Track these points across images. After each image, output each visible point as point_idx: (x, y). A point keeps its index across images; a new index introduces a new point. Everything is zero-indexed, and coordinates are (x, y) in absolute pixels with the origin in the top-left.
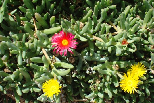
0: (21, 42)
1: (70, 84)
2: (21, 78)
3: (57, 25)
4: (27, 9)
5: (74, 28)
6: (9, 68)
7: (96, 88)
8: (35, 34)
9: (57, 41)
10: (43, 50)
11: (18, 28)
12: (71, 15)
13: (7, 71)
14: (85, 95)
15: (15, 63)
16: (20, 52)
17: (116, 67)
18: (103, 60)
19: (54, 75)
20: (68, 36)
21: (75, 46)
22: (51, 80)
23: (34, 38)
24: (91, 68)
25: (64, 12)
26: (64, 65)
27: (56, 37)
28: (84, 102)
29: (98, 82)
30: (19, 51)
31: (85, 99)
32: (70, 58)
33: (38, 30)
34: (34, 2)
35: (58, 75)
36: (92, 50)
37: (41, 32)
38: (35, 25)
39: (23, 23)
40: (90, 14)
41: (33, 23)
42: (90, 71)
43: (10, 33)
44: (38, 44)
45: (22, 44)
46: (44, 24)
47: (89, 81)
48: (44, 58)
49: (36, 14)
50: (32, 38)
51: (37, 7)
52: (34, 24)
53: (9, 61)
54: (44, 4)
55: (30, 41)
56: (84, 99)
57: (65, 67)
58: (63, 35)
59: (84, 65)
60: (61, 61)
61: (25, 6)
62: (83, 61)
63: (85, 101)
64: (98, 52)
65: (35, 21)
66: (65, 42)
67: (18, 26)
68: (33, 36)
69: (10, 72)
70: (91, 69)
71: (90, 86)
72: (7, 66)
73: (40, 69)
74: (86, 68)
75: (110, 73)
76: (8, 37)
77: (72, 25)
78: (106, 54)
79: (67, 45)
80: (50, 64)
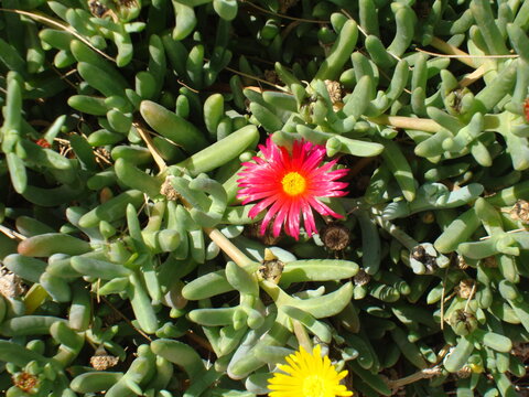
0: (126, 238)
1: (357, 330)
2: (167, 373)
3: (237, 124)
4: (105, 97)
5: (313, 117)
6: (106, 348)
7: (471, 322)
8: (164, 187)
9: (260, 187)
10: (214, 235)
11: (91, 184)
12: (277, 64)
13: (105, 365)
14: (424, 351)
15: (122, 320)
16: (132, 279)
17: (522, 212)
18: (459, 201)
19: (292, 326)
20: (299, 155)
21: (338, 187)
22: (293, 358)
23: (166, 201)
24: (424, 245)
25: (243, 61)
26: (317, 270)
27: (252, 176)
28: (428, 380)
29: (465, 291)
30: (127, 276)
31: (428, 368)
32: (329, 233)
33: (168, 163)
34: (124, 64)
35: (308, 319)
36: (404, 174)
37: (183, 170)
38: (151, 149)
39: (102, 154)
40: (351, 37)
41: (142, 143)
42: (424, 259)
43: (70, 213)
44: (187, 223)
45: (132, 247)
46: (186, 132)
47: (431, 299)
48: (233, 274)
49: (146, 107)
50: (158, 204)
51: (138, 81)
52: (145, 146)
53: (100, 321)
54: (160, 58)
55: (154, 221)
56: (425, 371)
57: (324, 277)
58: (277, 157)
59: (385, 238)
60: (299, 258)
61: (88, 87)
62: (378, 226)
63: (435, 376)
64: (431, 173)
65: (145, 133)
66: (294, 183)
67: (91, 176)
68: (159, 195)
69: (115, 363)
70: (424, 250)
71: (436, 314)
72: (97, 345)
73: (232, 322)
74: (403, 252)
75: (512, 246)
76: (63, 229)
77: (299, 106)
78: (461, 171)
79: (305, 192)
80: (260, 283)
